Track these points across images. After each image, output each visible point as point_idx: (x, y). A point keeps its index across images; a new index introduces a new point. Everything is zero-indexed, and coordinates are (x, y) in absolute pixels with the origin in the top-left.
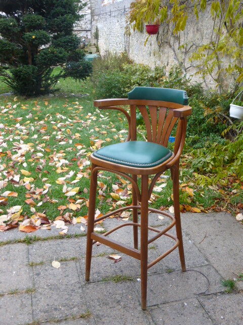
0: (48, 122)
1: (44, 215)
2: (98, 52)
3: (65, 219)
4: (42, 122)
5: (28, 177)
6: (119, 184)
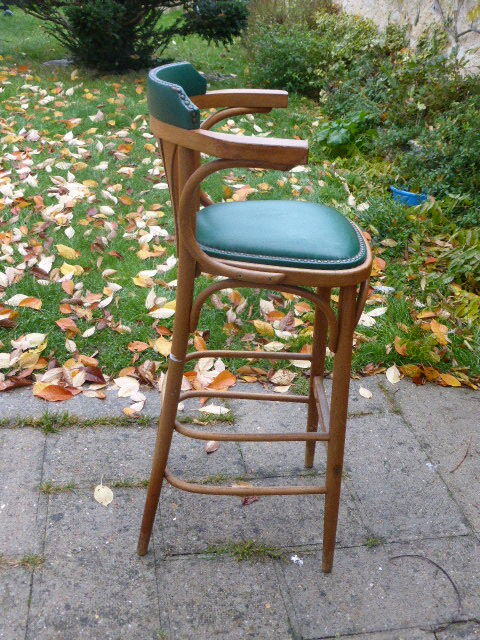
0: (137, 135)
1: (95, 362)
3: (140, 376)
4: (123, 133)
5: (72, 262)
6: (276, 298)
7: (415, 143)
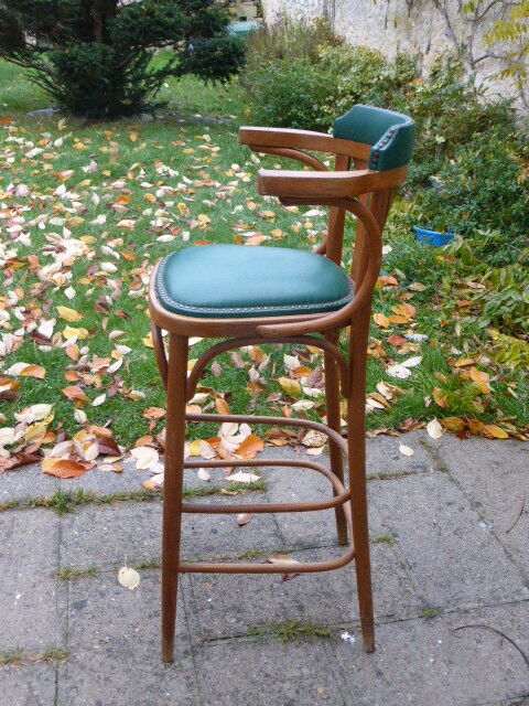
0: (135, 184)
2: (261, 16)
3: (159, 445)
4: (120, 183)
5: (75, 325)
6: (301, 353)
7: (436, 178)
